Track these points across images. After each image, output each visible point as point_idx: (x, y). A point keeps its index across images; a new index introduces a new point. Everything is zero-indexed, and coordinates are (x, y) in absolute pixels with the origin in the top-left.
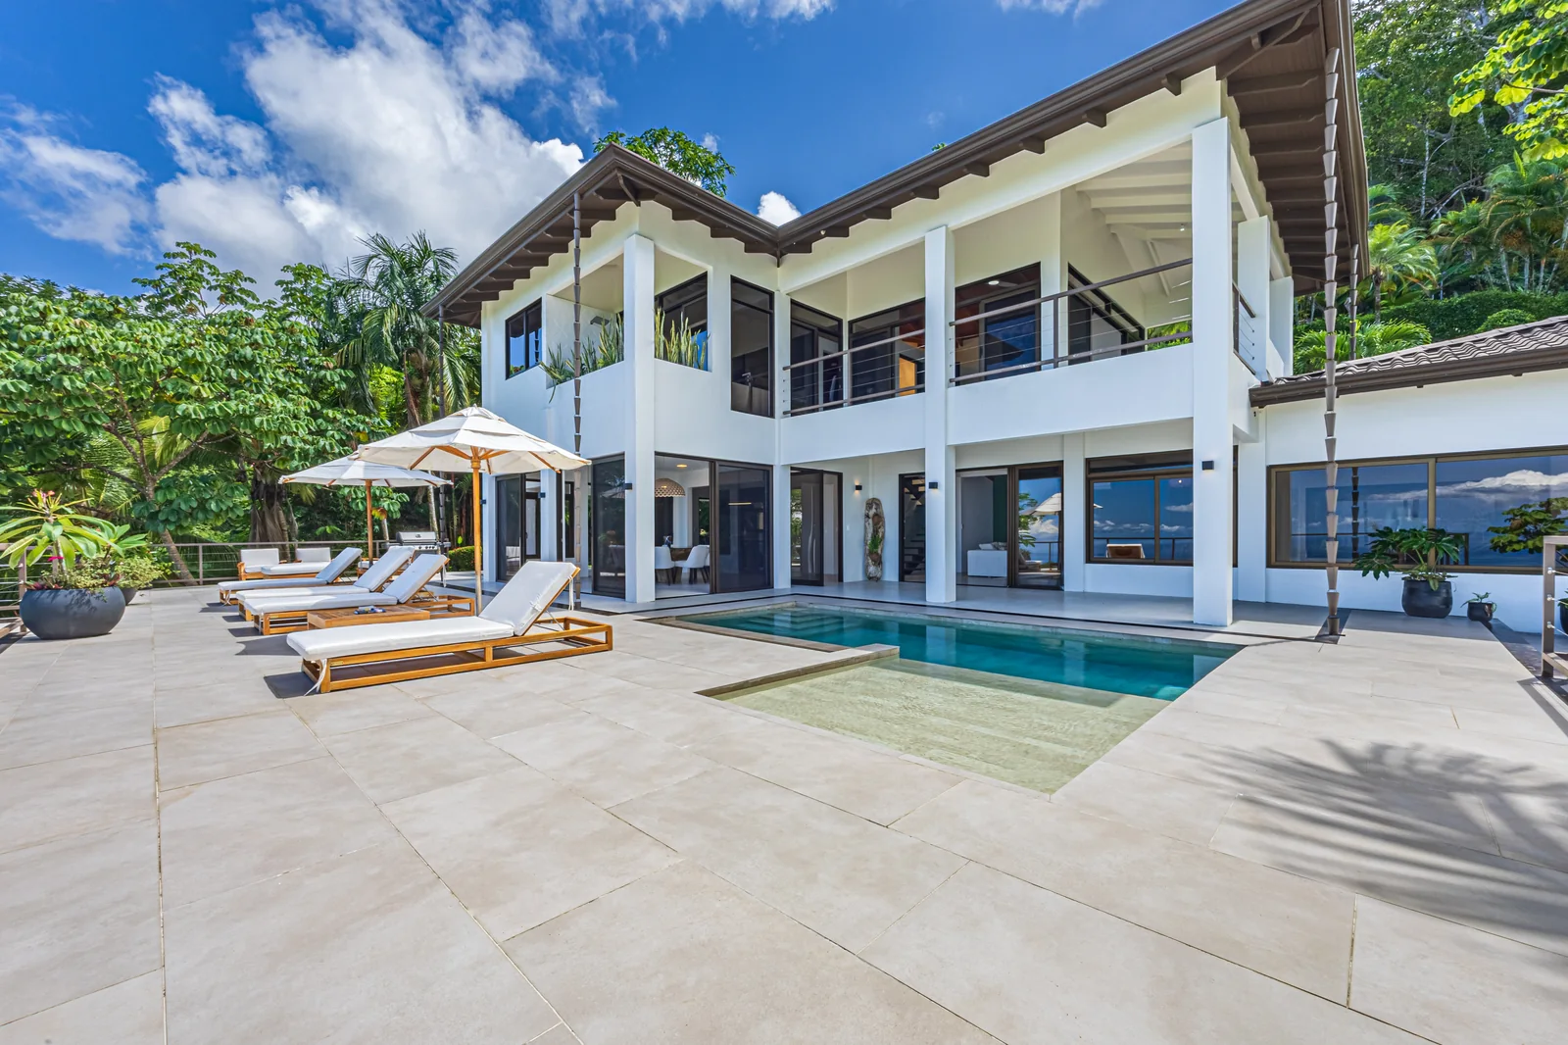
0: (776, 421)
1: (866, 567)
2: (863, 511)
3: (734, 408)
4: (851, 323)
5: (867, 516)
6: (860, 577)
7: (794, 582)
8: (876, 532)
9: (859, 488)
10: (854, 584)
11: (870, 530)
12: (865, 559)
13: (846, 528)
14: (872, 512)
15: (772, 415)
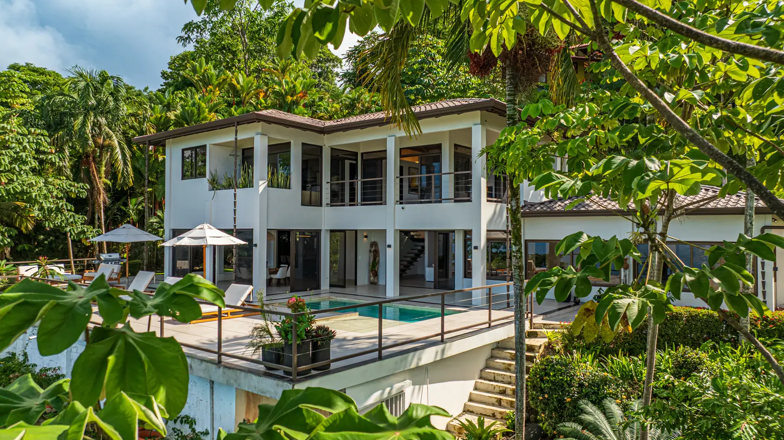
0: (323, 208)
1: (370, 277)
2: (368, 248)
3: (303, 204)
4: (362, 154)
5: (370, 251)
6: (366, 282)
7: (331, 286)
8: (375, 259)
9: (366, 237)
10: (363, 286)
11: (372, 259)
12: (369, 273)
13: (359, 258)
14: (373, 249)
15: (321, 205)
